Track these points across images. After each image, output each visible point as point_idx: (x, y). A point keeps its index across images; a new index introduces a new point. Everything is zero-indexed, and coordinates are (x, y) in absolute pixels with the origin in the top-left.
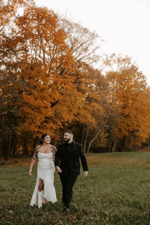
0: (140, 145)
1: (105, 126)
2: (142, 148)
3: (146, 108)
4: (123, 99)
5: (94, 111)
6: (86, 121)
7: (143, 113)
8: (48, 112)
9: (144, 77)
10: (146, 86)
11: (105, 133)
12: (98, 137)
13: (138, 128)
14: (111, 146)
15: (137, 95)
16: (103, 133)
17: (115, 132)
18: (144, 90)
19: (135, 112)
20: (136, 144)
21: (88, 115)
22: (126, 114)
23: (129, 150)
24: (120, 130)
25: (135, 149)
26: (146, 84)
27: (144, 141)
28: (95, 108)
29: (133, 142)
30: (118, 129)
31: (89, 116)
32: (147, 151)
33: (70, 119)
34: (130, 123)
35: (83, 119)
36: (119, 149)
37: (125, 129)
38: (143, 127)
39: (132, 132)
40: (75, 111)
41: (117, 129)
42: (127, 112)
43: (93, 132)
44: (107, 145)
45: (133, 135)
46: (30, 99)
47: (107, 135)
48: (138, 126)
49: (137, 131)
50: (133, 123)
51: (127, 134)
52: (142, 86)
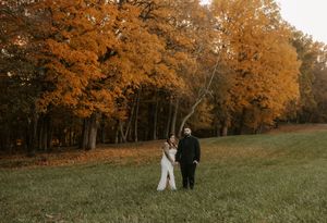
1: (207, 91)
2: (276, 127)
3: (280, 59)
4: (239, 45)
5: (180, 66)
6: (169, 84)
7: (272, 66)
9: (275, 6)
10: (280, 22)
11: (209, 103)
12: (197, 111)
14: (220, 127)
16: (205, 105)
17: (225, 101)
18: (276, 28)
19: (260, 67)
20: (265, 120)
21: (171, 74)
22: (245, 70)
23: (252, 132)
24: (234, 98)
25: (263, 129)
26: (280, 18)
28: (182, 62)
29: (258, 118)
30: (232, 96)
31: (173, 75)
32: (285, 131)
34: (251, 86)
35: (164, 81)
36: (235, 131)
37: (244, 97)
38: (273, 92)
39: (256, 101)
40: (148, 68)
41: (229, 98)
42: (246, 66)
43: (186, 104)
44: (212, 124)
47: (212, 107)
48: (265, 90)
49: (265, 98)
50: (257, 87)
51: (247, 104)
52: (273, 21)
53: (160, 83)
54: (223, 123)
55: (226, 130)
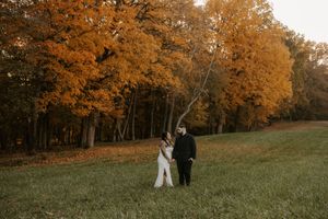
0: (266, 120)
1: (202, 90)
2: (270, 124)
3: (273, 58)
4: (233, 45)
5: (176, 65)
6: (165, 83)
7: (266, 66)
8: (91, 70)
9: (267, 6)
10: (273, 22)
11: (204, 101)
12: (192, 109)
13: (259, 92)
14: (215, 125)
15: (256, 37)
16: (200, 104)
17: (220, 100)
18: (269, 27)
19: (253, 66)
20: (259, 118)
21: (167, 73)
22: (239, 69)
23: (247, 129)
24: (229, 97)
25: (257, 126)
26: (272, 18)
27: (272, 113)
29: (252, 116)
30: (227, 94)
31: (169, 74)
32: (279, 129)
33: (132, 81)
34: (244, 84)
35: (160, 80)
36: (230, 129)
37: (238, 95)
38: (267, 90)
39: (250, 100)
40: (145, 68)
41: (223, 96)
42: (240, 65)
43: (182, 102)
44: (208, 122)
45: (253, 104)
46: (60, 50)
47: (207, 105)
48: (258, 88)
49: (259, 96)
50: (250, 85)
51: (241, 103)
52: (266, 21)
53: (156, 82)
54: (218, 121)
55: (221, 127)
